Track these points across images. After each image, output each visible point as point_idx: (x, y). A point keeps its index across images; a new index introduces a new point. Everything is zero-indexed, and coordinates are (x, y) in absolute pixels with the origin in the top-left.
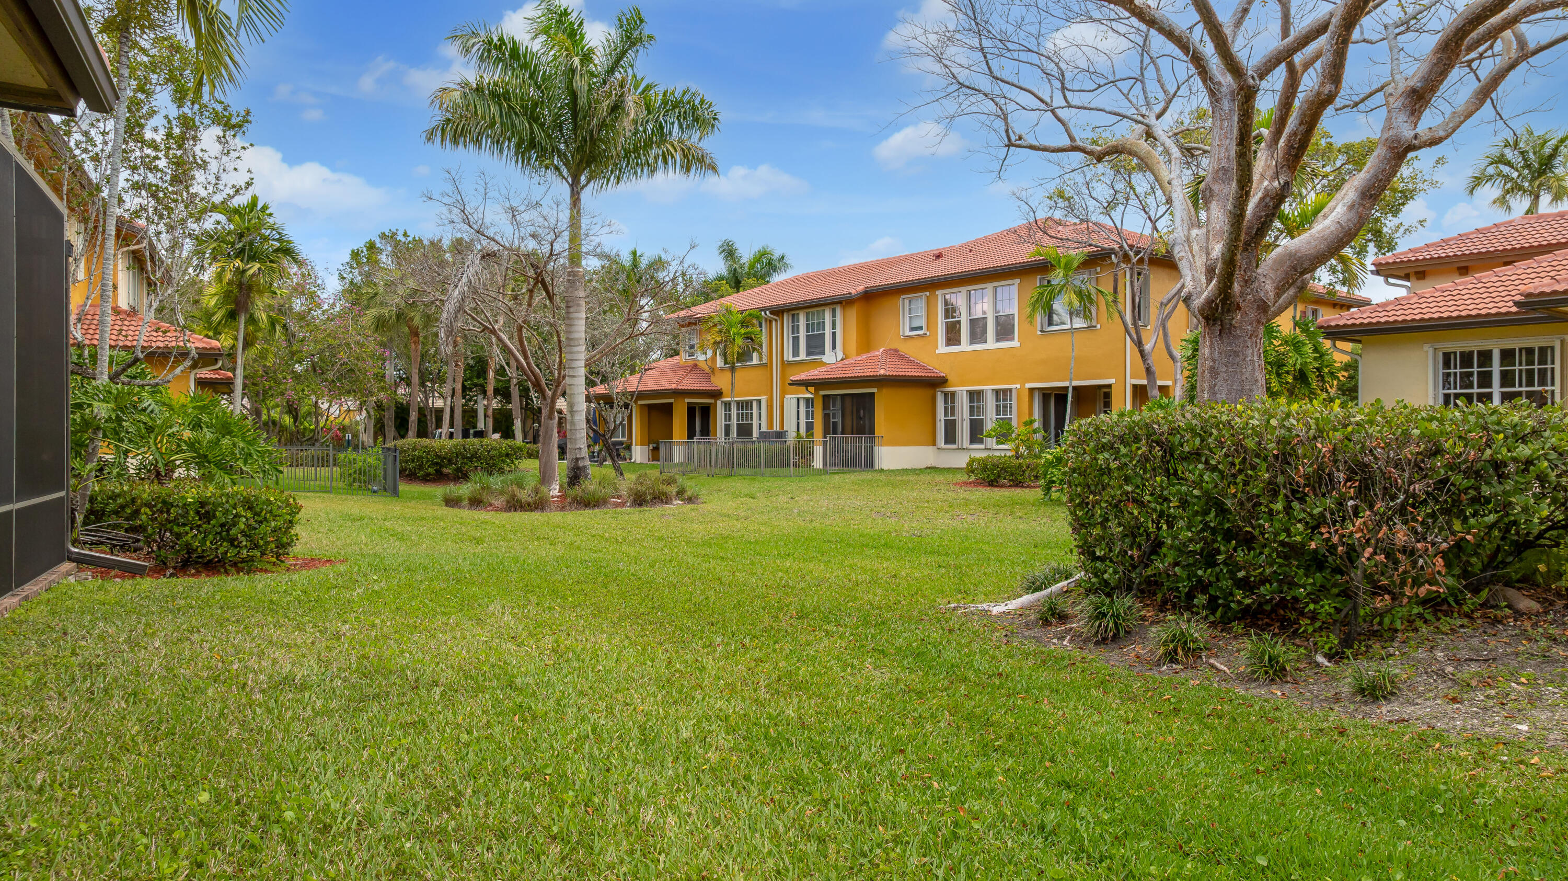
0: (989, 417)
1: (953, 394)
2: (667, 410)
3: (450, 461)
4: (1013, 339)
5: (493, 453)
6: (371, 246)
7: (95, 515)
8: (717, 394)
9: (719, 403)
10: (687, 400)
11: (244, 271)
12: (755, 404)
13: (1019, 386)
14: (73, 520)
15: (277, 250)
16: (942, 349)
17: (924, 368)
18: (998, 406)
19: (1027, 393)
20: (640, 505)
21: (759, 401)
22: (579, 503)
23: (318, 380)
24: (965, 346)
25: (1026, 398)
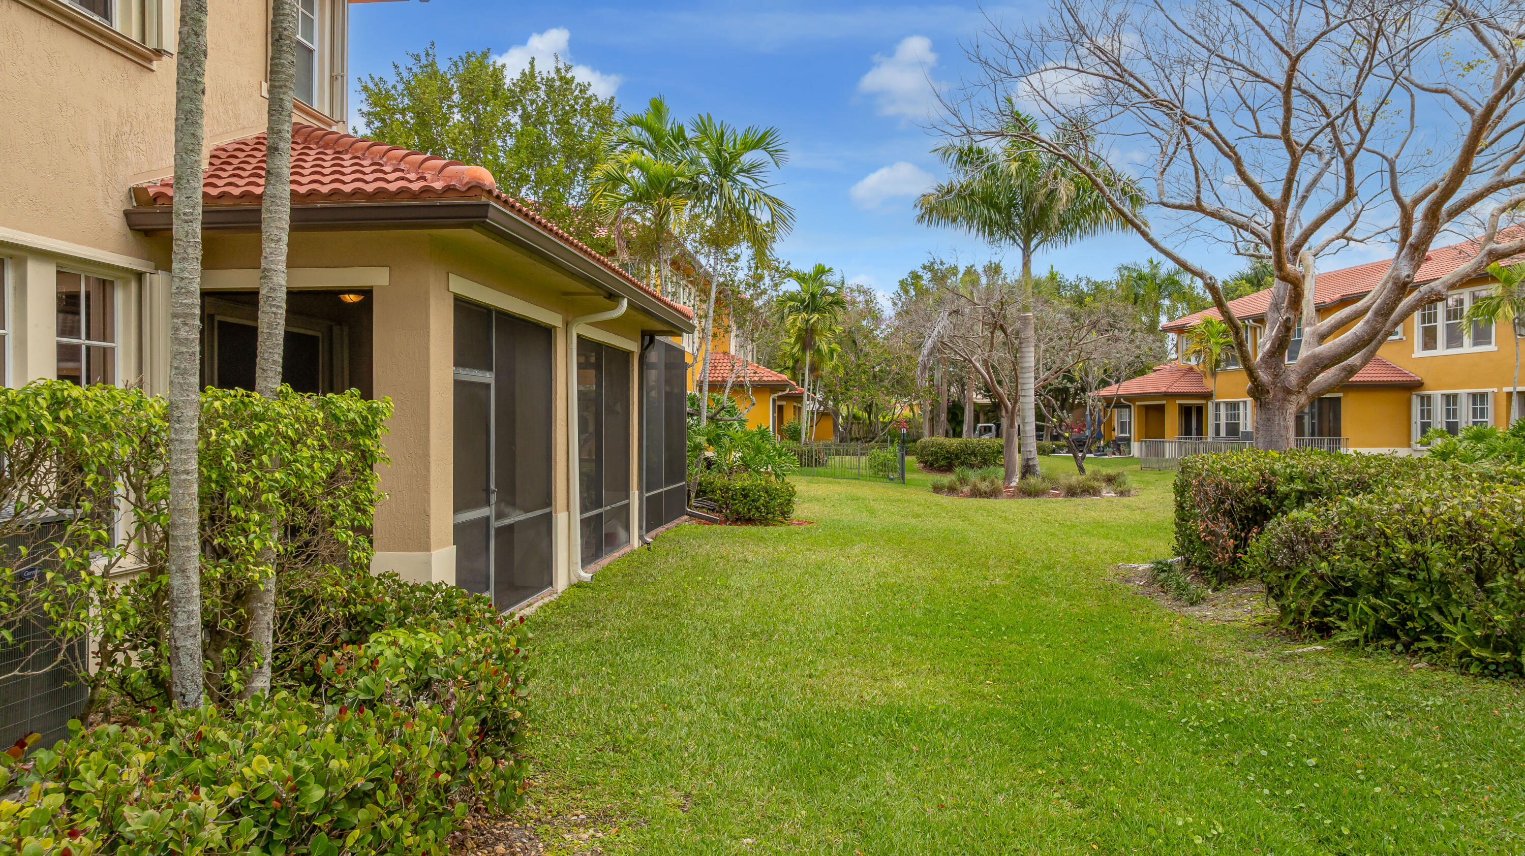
0: (1464, 419)
1: (1429, 397)
2: (1161, 409)
3: (956, 455)
4: (1490, 343)
5: (987, 450)
6: (916, 277)
7: (701, 493)
8: (1208, 396)
9: (1210, 403)
10: (1178, 402)
11: (808, 321)
12: (1241, 405)
13: (1496, 390)
14: (689, 496)
15: (831, 304)
16: (1419, 353)
17: (1400, 372)
18: (1475, 410)
19: (1505, 397)
20: (1072, 496)
21: (1245, 402)
22: (1024, 493)
23: (877, 387)
24: (1441, 350)
25: (1503, 401)
